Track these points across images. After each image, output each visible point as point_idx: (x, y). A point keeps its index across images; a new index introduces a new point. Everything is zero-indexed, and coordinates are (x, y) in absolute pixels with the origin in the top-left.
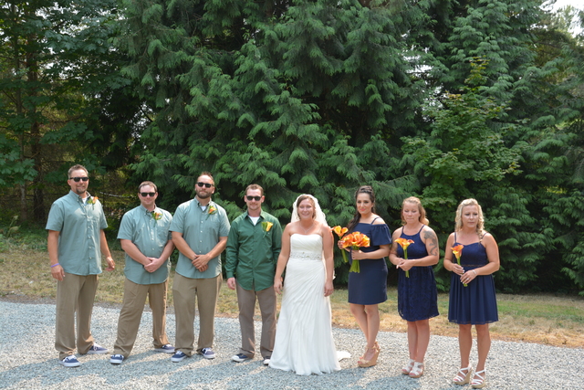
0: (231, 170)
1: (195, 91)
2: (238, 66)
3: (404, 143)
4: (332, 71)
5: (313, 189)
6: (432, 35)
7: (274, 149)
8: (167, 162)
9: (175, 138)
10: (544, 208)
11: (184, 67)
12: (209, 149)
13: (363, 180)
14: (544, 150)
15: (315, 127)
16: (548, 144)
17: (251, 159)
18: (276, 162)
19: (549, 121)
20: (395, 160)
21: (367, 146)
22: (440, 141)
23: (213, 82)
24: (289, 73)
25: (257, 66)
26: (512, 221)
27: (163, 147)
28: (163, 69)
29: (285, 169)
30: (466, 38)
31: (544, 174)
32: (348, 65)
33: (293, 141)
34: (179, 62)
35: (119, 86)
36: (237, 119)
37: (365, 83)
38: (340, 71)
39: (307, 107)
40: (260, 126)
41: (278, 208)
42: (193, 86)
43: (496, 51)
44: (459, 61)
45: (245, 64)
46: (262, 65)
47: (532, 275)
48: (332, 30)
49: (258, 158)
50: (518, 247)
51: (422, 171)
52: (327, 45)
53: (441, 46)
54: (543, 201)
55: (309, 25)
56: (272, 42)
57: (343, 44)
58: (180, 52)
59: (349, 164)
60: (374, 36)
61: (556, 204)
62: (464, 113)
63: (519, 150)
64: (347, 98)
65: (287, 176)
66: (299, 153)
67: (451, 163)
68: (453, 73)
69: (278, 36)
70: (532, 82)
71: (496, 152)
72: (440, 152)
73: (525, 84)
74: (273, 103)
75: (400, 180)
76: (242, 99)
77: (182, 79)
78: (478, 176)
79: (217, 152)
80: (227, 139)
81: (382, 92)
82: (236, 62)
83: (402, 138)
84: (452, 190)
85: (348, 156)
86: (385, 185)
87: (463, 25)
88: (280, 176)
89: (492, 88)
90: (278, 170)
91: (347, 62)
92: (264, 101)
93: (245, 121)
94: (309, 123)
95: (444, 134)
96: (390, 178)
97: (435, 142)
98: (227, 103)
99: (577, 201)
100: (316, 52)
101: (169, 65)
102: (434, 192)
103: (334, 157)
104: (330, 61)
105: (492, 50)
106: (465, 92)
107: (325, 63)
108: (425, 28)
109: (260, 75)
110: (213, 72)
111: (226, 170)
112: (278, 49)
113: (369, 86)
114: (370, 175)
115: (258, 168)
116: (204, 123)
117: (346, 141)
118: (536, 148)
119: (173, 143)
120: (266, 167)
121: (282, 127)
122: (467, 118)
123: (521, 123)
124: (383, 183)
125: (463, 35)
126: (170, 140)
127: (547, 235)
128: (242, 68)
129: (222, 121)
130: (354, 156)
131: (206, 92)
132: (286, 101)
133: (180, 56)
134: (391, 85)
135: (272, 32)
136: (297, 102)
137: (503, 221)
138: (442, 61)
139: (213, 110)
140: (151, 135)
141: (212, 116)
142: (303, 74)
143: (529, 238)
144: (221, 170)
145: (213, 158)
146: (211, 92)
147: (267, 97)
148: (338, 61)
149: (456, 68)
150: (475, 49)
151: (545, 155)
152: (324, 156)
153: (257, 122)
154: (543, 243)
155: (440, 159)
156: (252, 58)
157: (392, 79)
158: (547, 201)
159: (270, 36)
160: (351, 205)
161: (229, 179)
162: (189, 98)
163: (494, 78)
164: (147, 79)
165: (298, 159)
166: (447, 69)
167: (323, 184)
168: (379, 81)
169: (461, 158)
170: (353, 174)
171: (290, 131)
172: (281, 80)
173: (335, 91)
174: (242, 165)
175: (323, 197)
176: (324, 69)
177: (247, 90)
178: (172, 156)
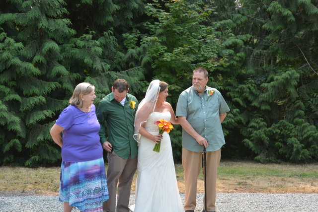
10: (228, 93)
16: (232, 43)
22: (164, 38)
29: (37, 58)
59: (93, 57)
61: (237, 90)
62: (184, 15)
63: (216, 47)
75: (131, 71)
96: (123, 70)
99: (252, 88)
117: (91, 36)
122: (182, 21)
151: (231, 51)
152: (67, 48)
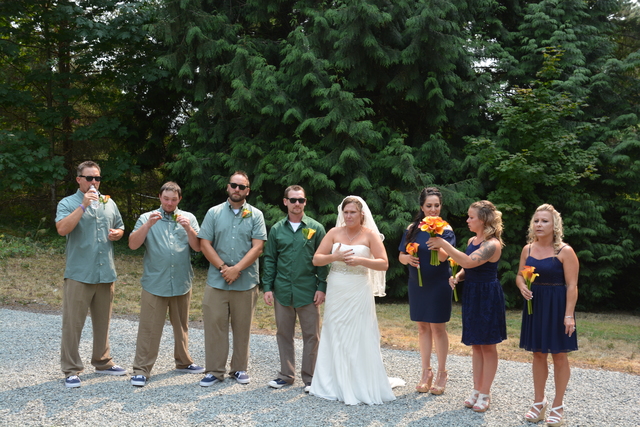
0: (275, 170)
1: (237, 83)
2: (284, 56)
3: (466, 143)
4: (388, 62)
5: (365, 193)
6: (500, 23)
7: (322, 148)
8: (206, 161)
9: (214, 135)
10: (623, 217)
11: (226, 57)
12: (252, 148)
13: (421, 183)
14: (623, 152)
15: (368, 123)
16: (629, 146)
17: (297, 159)
18: (325, 162)
19: (630, 119)
20: (457, 162)
21: (426, 146)
22: (507, 141)
23: (257, 73)
24: (340, 63)
25: (305, 56)
26: (586, 231)
27: (202, 145)
28: (203, 58)
29: (334, 169)
30: (538, 27)
31: (624, 179)
32: (406, 56)
33: (344, 140)
34: (220, 52)
35: (155, 78)
36: (282, 115)
37: (424, 76)
38: (397, 61)
39: (360, 101)
40: (307, 122)
41: (326, 214)
42: (234, 78)
43: (572, 41)
44: (530, 52)
45: (292, 54)
46: (310, 55)
47: (607, 292)
48: (388, 16)
49: (304, 157)
50: (592, 259)
51: (486, 174)
52: (383, 33)
53: (510, 36)
54: (622, 209)
55: (363, 11)
56: (322, 29)
57: (401, 32)
58: (221, 41)
59: (405, 166)
60: (435, 23)
61: (636, 212)
62: (535, 109)
63: (595, 152)
64: (404, 93)
65: (336, 177)
66: (350, 152)
67: (519, 165)
68: (523, 65)
69: (329, 24)
70: (612, 76)
71: (570, 154)
72: (507, 154)
73: (603, 79)
74: (322, 96)
75: (462, 184)
76: (287, 93)
77: (223, 70)
78: (549, 180)
79: (260, 151)
80: (272, 136)
81: (444, 86)
82: (283, 51)
83: (464, 138)
84: (519, 196)
85: (404, 156)
86: (445, 189)
87: (536, 13)
88: (329, 178)
89: (566, 82)
90: (326, 172)
91: (405, 52)
92: (313, 95)
93: (291, 116)
94: (361, 119)
95: (512, 133)
96: (451, 182)
97: (501, 142)
98: (272, 96)
100: (370, 41)
101: (209, 55)
102: (500, 198)
103: (389, 158)
104: (386, 51)
105: (568, 40)
106: (536, 86)
107: (381, 53)
108: (492, 16)
109: (308, 66)
110: (256, 63)
111: (270, 171)
112: (328, 38)
113: (430, 79)
114: (428, 177)
115: (305, 168)
116: (247, 119)
117: (402, 140)
118: (615, 150)
119: (213, 140)
120: (314, 168)
121: (333, 124)
122: (538, 116)
123: (598, 122)
124: (443, 187)
125: (535, 23)
126: (209, 137)
127: (626, 248)
128: (289, 58)
129: (266, 116)
130: (411, 156)
131: (248, 85)
132: (337, 95)
133: (222, 45)
134: (454, 78)
135: (322, 19)
136: (349, 96)
137: (576, 231)
138: (511, 53)
139: (256, 104)
140: (189, 131)
141: (255, 111)
142: (356, 65)
143: (605, 250)
144: (264, 170)
145: (256, 157)
146: (254, 85)
147: (316, 90)
148: (395, 52)
149: (526, 60)
150: (548, 39)
151: (625, 157)
152: (378, 156)
153: (304, 118)
154: (621, 256)
155: (507, 161)
156: (300, 47)
157: (455, 71)
158: (626, 209)
159: (320, 23)
160: (406, 211)
161: (273, 181)
162: (230, 91)
163: (569, 71)
164: (185, 70)
165: (349, 159)
166: (517, 61)
167: (377, 188)
168: (440, 74)
169: (531, 161)
170: (409, 177)
171: (341, 127)
172: (331, 72)
173: (391, 85)
174: (287, 165)
175: (376, 201)
176: (379, 59)
177: (293, 83)
178: (211, 154)
